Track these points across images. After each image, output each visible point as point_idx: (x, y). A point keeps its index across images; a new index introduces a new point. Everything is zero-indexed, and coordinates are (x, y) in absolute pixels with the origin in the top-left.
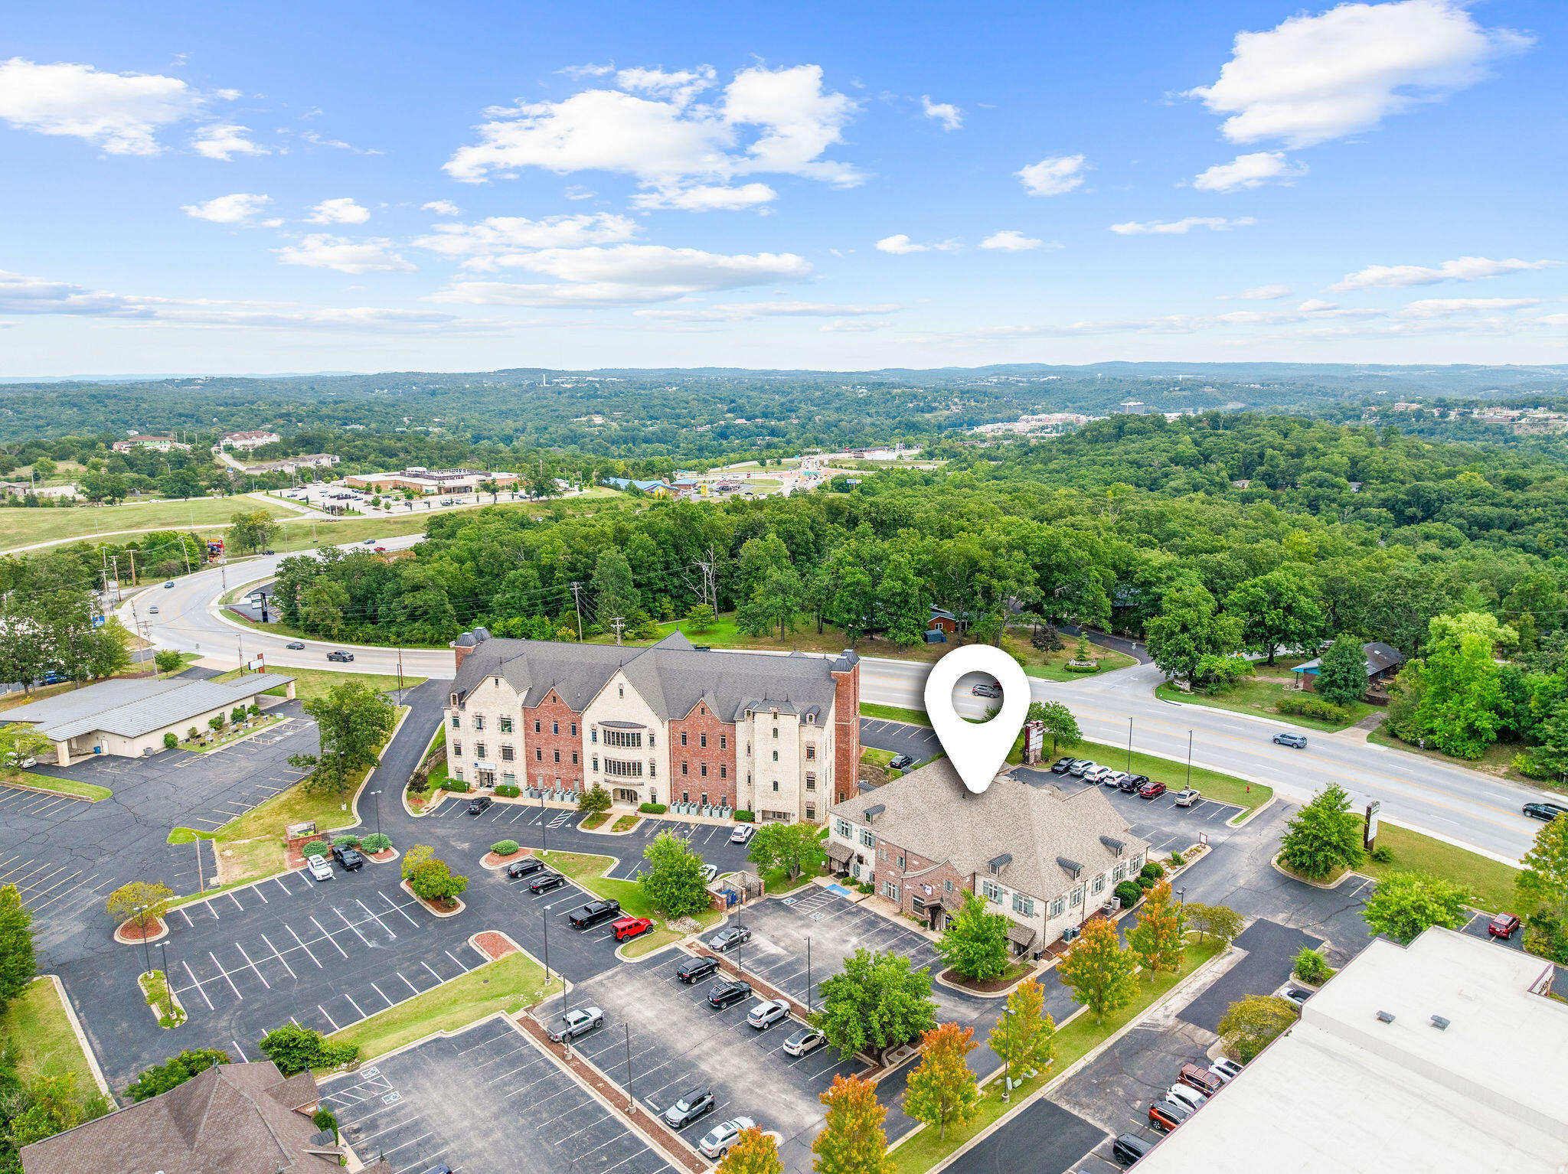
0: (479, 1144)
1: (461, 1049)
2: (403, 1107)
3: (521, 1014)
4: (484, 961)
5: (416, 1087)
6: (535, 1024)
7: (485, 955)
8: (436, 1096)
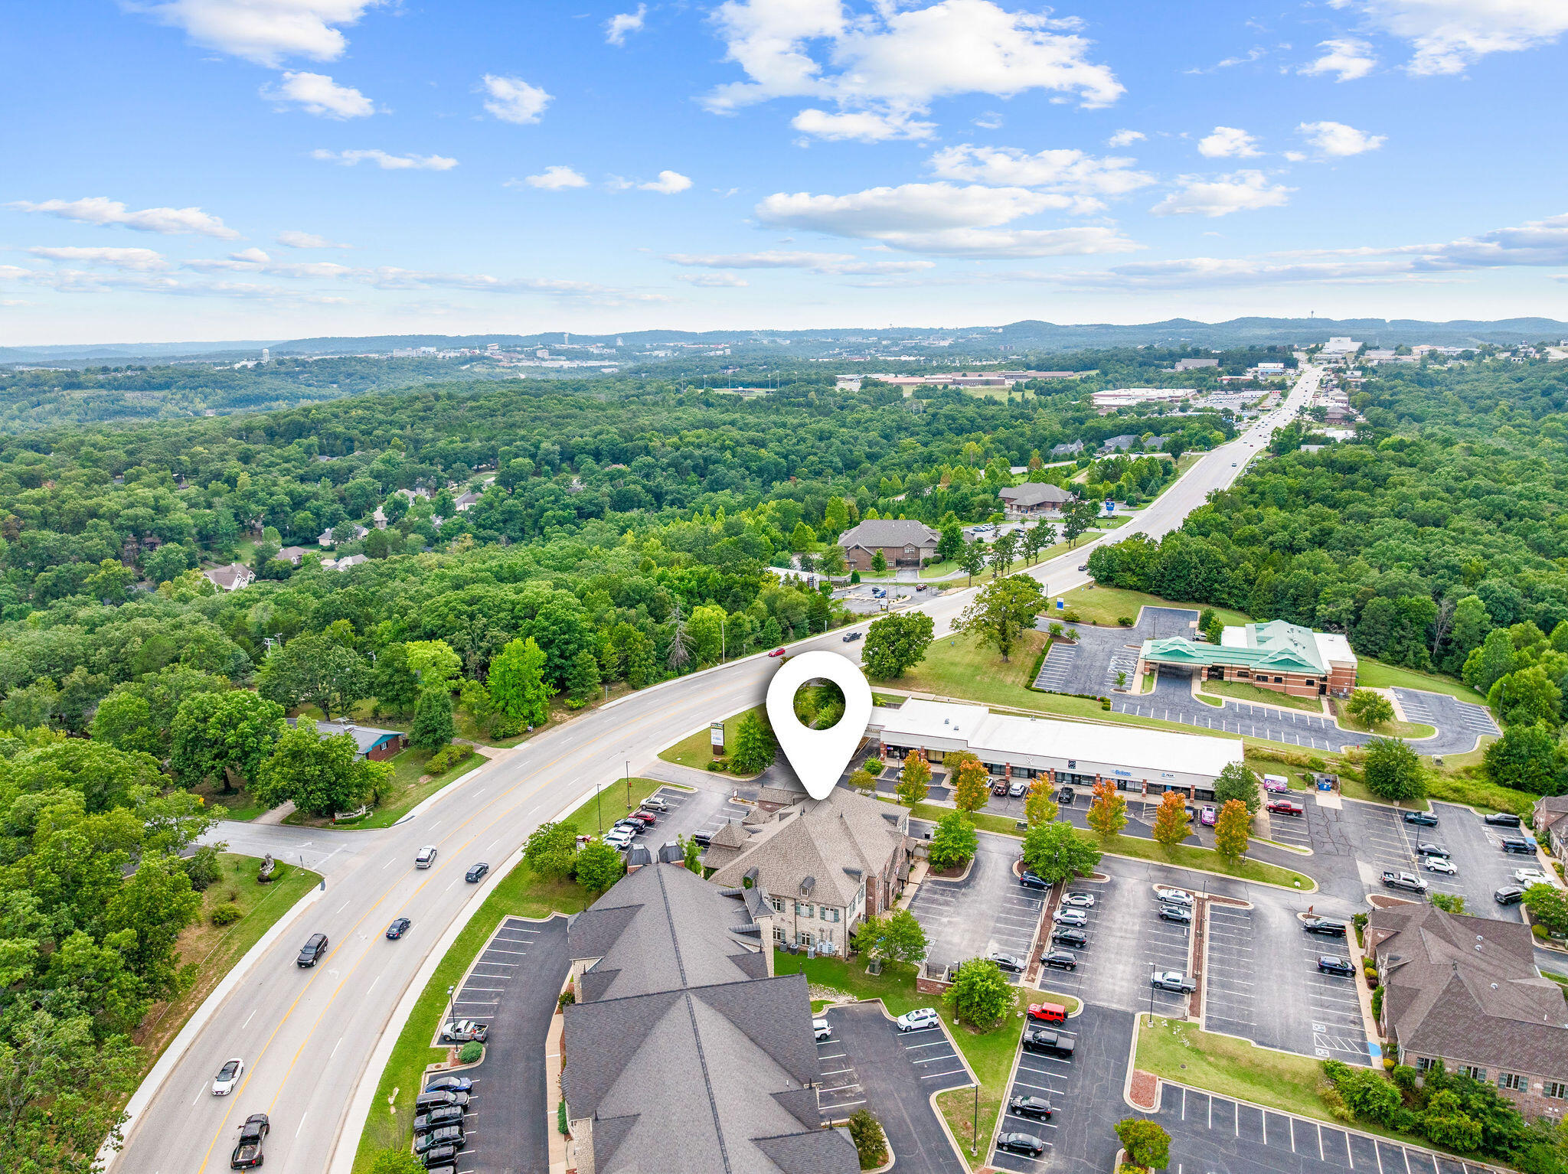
0: (1289, 974)
1: (1251, 1027)
2: (1316, 1018)
3: (1192, 1020)
4: (1165, 1086)
5: (1300, 1023)
6: (1192, 1007)
7: (1159, 1089)
8: (1292, 1011)
